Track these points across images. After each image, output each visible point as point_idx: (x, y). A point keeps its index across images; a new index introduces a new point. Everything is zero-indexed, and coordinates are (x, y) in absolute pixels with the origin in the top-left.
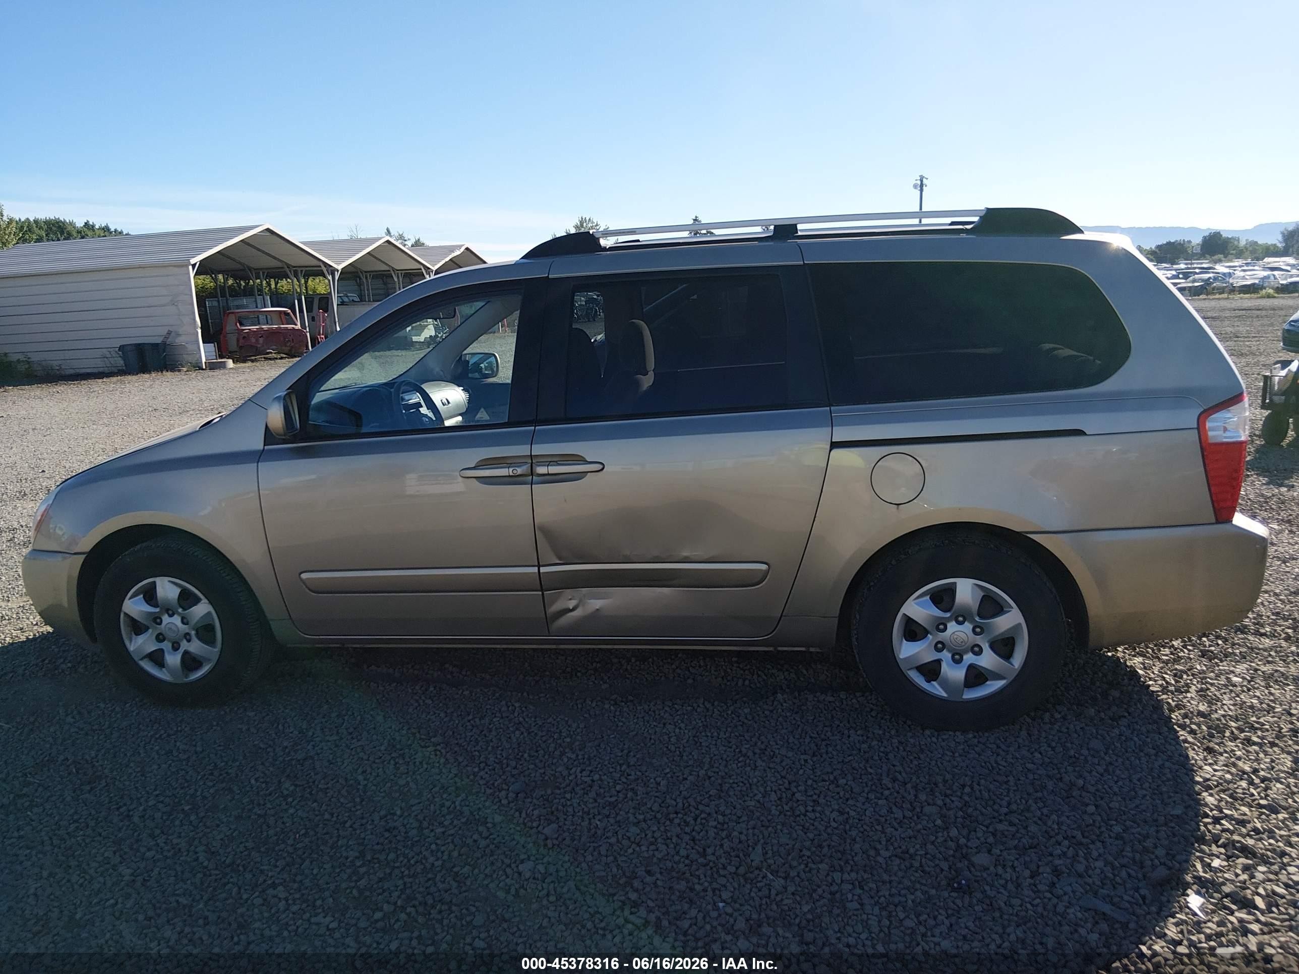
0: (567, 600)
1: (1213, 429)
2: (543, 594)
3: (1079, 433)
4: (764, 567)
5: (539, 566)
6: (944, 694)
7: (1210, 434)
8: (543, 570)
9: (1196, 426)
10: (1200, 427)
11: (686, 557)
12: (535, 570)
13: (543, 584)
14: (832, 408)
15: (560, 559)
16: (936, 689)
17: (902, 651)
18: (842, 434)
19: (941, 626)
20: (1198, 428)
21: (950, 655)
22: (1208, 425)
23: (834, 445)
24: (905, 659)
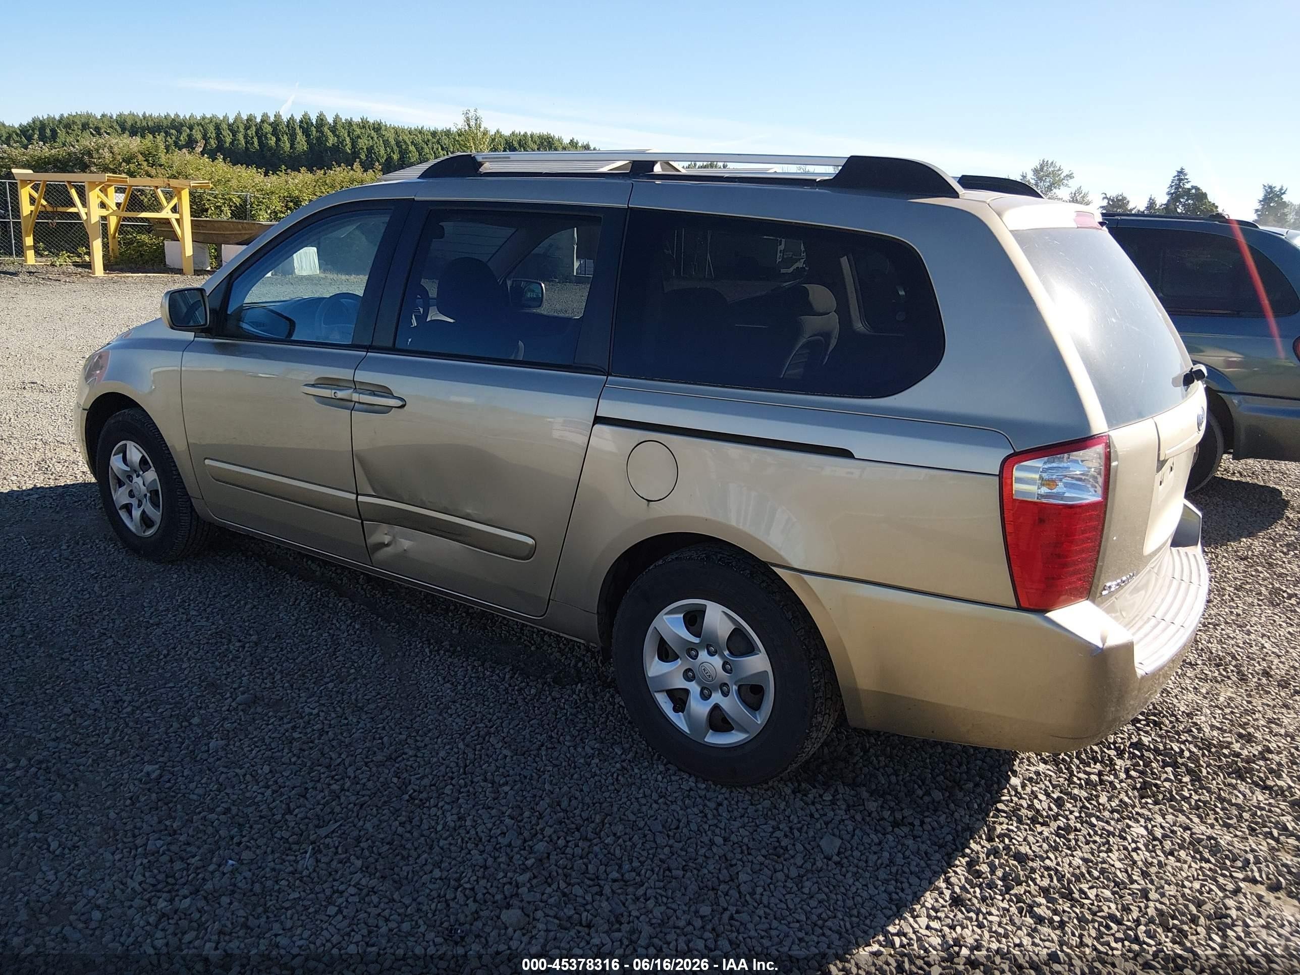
0: (382, 534)
1: (1020, 480)
2: (362, 523)
3: (846, 454)
4: (530, 541)
5: (358, 495)
6: (687, 730)
7: (1016, 486)
8: (360, 498)
9: (997, 473)
10: (1004, 477)
11: (469, 514)
12: (353, 497)
13: (362, 514)
14: (609, 378)
15: (374, 491)
16: (679, 721)
17: (652, 669)
18: (608, 409)
19: (691, 651)
20: (1001, 476)
21: (699, 689)
22: (1016, 473)
23: (598, 420)
24: (653, 678)
